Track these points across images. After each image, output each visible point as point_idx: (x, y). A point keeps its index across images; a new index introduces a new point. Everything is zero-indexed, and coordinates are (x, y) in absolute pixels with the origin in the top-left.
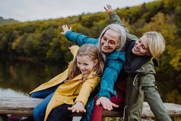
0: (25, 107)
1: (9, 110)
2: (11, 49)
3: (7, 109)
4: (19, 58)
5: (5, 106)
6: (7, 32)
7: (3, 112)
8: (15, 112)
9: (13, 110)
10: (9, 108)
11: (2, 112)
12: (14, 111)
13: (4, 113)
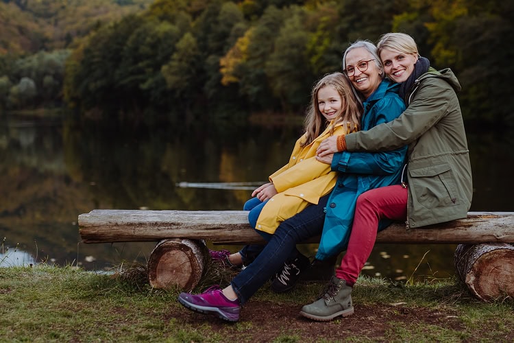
0: (235, 223)
1: (207, 229)
2: (218, 84)
3: (203, 227)
4: (255, 118)
5: (199, 222)
6: (195, 15)
7: (198, 233)
8: (219, 233)
9: (214, 229)
10: (208, 225)
11: (195, 233)
12: (216, 231)
13: (199, 235)
